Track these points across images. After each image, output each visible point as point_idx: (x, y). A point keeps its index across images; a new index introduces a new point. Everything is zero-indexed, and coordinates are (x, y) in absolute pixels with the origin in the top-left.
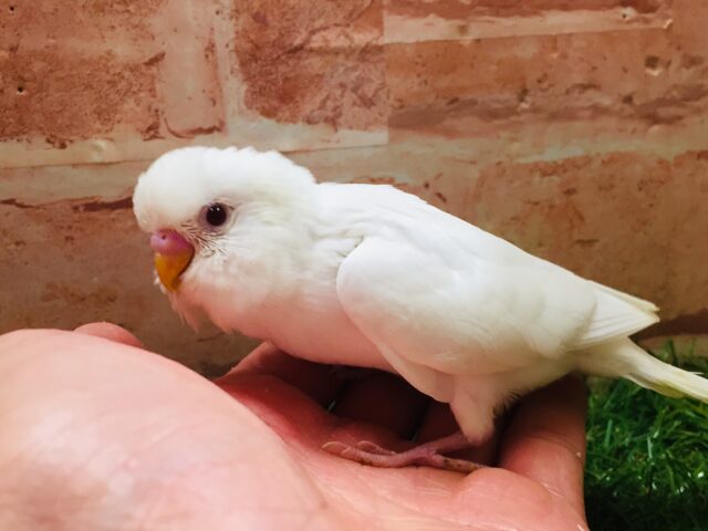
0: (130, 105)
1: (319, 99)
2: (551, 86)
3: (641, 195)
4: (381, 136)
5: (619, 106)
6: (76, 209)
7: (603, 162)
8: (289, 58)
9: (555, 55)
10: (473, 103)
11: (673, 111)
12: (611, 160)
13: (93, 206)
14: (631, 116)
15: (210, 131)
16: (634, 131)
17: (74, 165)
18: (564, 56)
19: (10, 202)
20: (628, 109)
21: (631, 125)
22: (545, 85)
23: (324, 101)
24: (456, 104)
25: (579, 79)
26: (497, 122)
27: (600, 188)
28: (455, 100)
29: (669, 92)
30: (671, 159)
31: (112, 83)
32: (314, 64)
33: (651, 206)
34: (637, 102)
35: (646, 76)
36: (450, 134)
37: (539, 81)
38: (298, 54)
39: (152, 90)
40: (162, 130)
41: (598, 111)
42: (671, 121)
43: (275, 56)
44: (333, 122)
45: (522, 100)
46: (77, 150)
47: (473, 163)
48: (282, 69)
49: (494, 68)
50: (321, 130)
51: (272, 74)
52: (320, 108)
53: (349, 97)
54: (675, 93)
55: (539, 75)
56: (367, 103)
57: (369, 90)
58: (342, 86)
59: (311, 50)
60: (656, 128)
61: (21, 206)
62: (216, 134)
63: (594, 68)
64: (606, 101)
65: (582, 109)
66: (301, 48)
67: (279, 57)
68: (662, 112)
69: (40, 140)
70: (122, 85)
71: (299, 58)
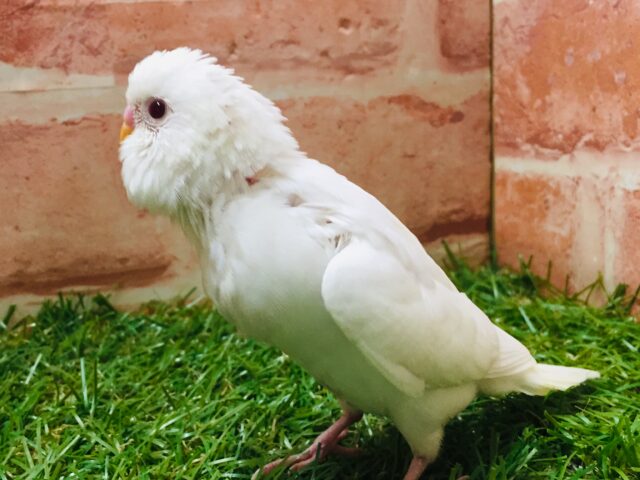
1: (50, 48)
2: (257, 41)
3: (342, 132)
4: (108, 79)
5: (317, 58)
7: (306, 105)
8: (23, 14)
9: (258, 17)
11: (365, 63)
12: (312, 103)
14: (329, 67)
16: (332, 80)
18: (267, 17)
20: (325, 62)
21: (328, 75)
22: (251, 41)
23: (56, 50)
25: (281, 36)
27: (305, 126)
29: (360, 47)
30: (365, 103)
32: (44, 19)
33: (350, 141)
34: (333, 55)
35: (341, 35)
37: (246, 37)
38: (30, 10)
41: (299, 63)
42: (362, 72)
43: (10, 12)
44: (65, 67)
45: (232, 52)
48: (16, 23)
49: (205, 25)
50: (54, 74)
51: (7, 27)
52: (52, 56)
53: (77, 47)
54: (366, 49)
55: (245, 32)
56: (94, 52)
57: (95, 42)
58: (71, 37)
59: (41, 8)
60: (350, 78)
63: (294, 28)
64: (305, 55)
65: (285, 60)
66: (32, 6)
67: (13, 13)
68: (356, 64)
71: (31, 14)
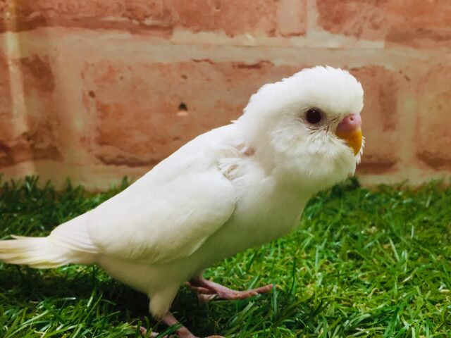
0: (264, 20)
1: (353, 23)
4: (380, 44)
6: (234, 66)
10: (430, 31)
13: (242, 66)
15: (298, 35)
17: (237, 46)
19: (207, 60)
23: (355, 25)
24: (422, 32)
26: (442, 43)
28: (420, 30)
31: (258, 8)
32: (352, 6)
36: (416, 46)
39: (275, 13)
40: (277, 32)
44: (358, 35)
46: (238, 39)
47: (426, 62)
48: (337, 7)
49: (443, 15)
50: (352, 39)
51: (331, 9)
52: (352, 28)
53: (368, 23)
56: (376, 27)
57: (377, 21)
58: (365, 18)
61: (211, 63)
62: (301, 36)
69: (223, 33)
70: (262, 10)
